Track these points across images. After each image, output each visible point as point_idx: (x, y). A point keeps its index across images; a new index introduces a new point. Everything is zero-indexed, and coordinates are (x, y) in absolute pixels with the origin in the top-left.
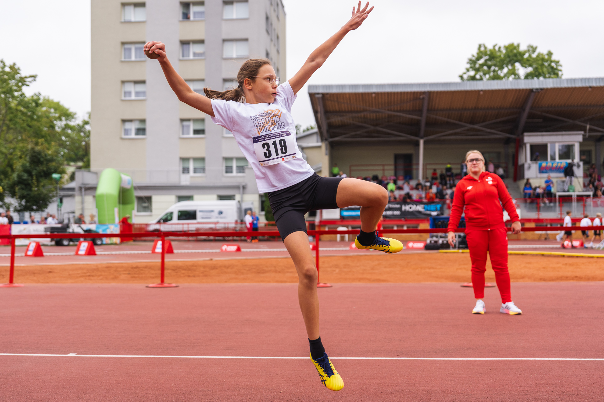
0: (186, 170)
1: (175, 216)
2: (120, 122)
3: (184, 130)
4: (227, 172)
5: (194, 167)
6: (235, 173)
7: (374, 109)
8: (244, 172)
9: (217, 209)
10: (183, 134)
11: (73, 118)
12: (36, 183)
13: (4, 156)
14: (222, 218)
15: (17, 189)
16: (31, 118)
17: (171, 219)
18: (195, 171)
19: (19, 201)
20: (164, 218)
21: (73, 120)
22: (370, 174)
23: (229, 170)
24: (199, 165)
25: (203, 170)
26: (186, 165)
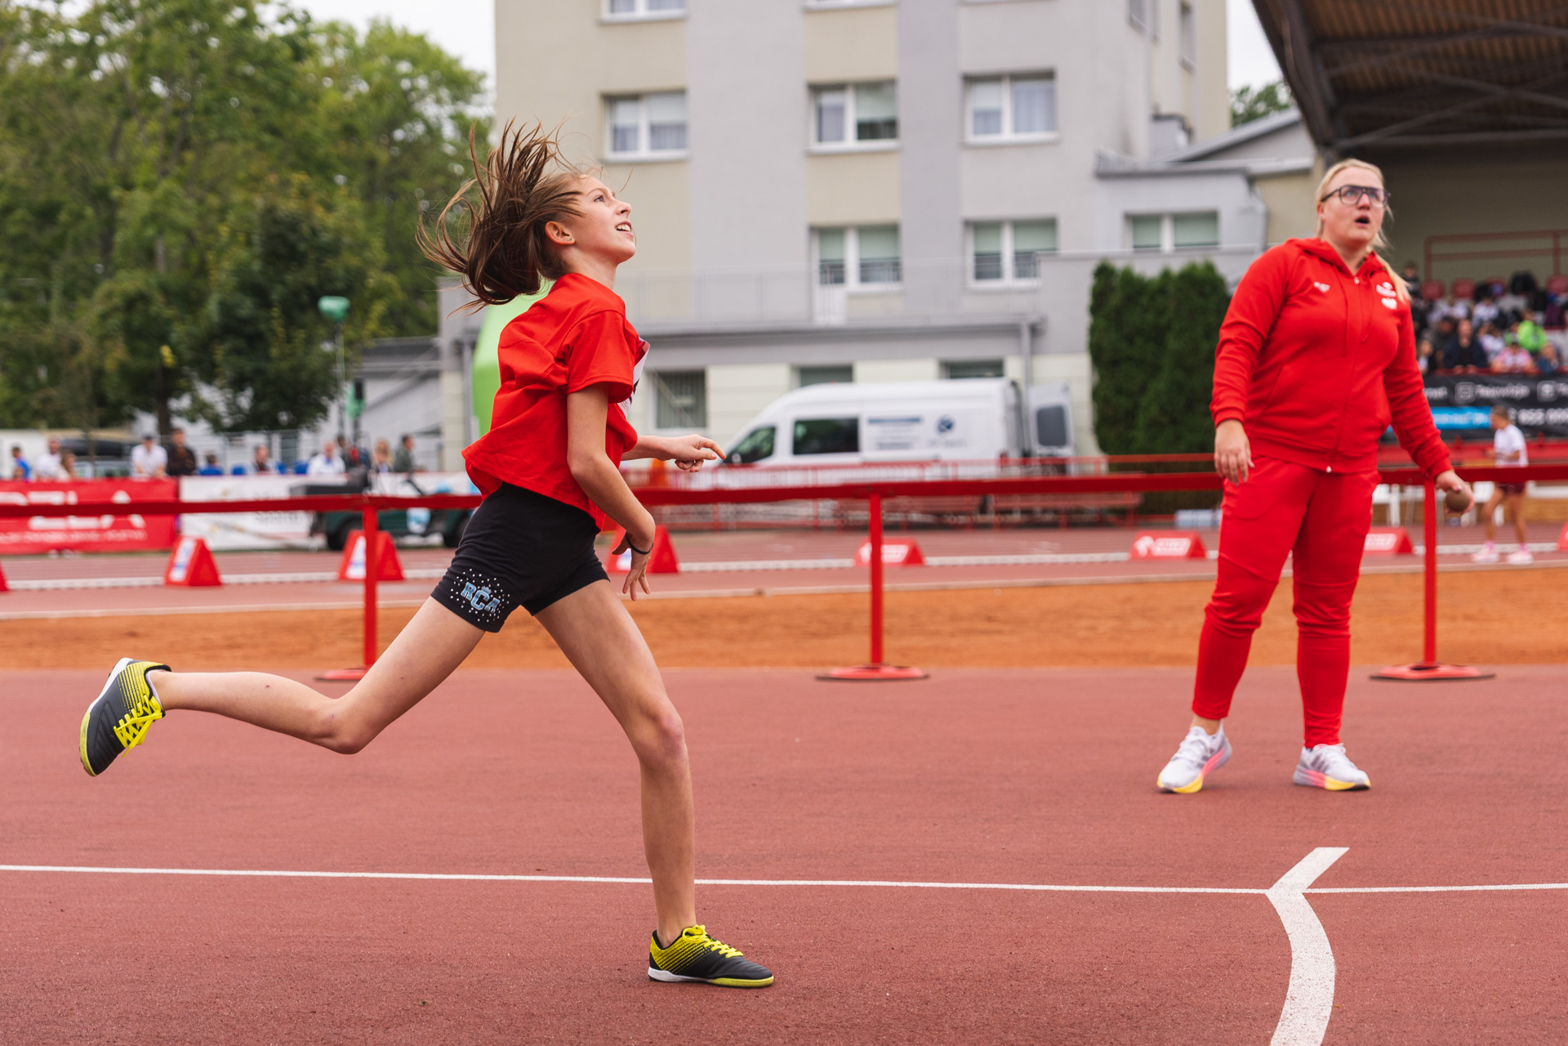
0: (833, 273)
1: (784, 441)
2: (595, 104)
3: (824, 123)
4: (980, 275)
5: (861, 260)
6: (1009, 280)
7: (1503, 22)
8: (1035, 275)
9: (932, 411)
10: (820, 139)
11: (477, 91)
12: (280, 330)
13: (182, 239)
14: (949, 444)
15: (220, 352)
16: (281, 102)
17: (770, 453)
18: (867, 272)
19: (229, 396)
20: (746, 447)
21: (476, 98)
22: (1503, 270)
23: (987, 267)
24: (879, 251)
25: (895, 269)
26: (832, 255)
